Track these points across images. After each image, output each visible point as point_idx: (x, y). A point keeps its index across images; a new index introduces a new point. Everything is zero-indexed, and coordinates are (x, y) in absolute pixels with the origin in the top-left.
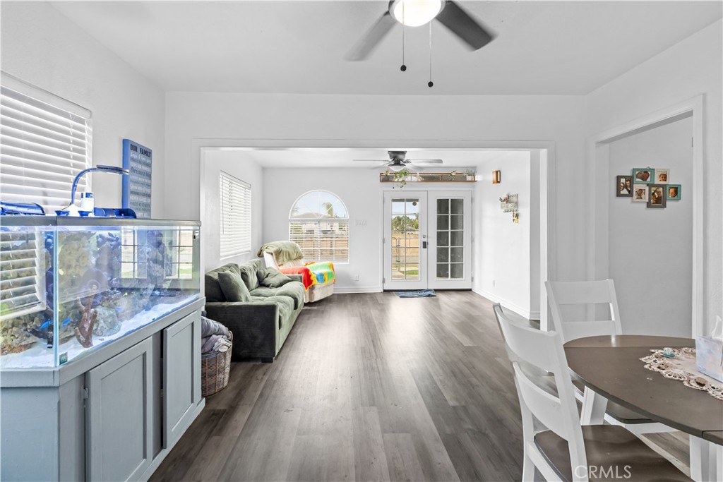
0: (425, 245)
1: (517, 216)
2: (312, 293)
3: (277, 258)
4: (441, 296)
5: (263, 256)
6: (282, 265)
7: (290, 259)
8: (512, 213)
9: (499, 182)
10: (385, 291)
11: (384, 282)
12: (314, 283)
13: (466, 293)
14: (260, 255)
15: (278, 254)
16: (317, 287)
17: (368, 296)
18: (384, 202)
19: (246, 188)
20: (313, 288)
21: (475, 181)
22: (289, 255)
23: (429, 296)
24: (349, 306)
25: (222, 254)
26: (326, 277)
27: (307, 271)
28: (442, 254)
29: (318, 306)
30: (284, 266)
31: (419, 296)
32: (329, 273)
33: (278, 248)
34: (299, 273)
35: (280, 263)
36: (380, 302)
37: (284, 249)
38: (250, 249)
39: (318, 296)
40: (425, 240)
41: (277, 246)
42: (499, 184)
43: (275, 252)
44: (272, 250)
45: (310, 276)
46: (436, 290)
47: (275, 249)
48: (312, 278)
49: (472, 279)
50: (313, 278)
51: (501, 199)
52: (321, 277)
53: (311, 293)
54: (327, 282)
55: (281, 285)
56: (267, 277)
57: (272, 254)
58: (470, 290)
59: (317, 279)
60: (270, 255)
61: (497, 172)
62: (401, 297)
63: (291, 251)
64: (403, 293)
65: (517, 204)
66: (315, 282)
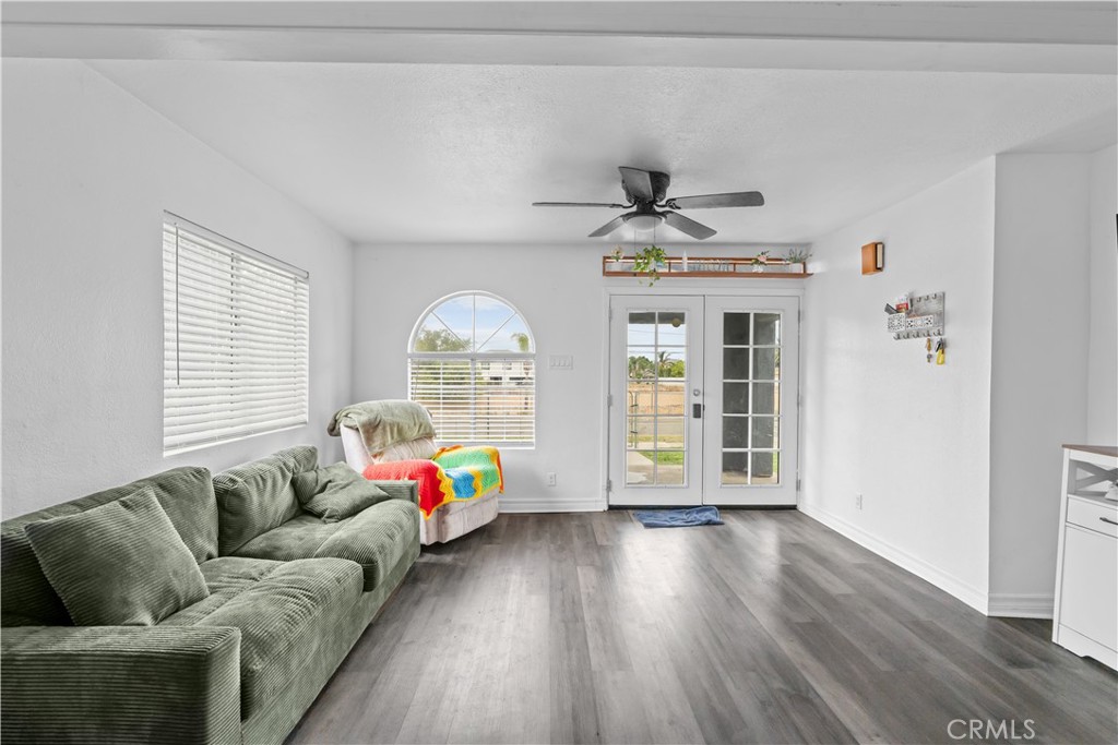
0: (698, 411)
1: (942, 346)
2: (444, 522)
3: (369, 440)
4: (734, 523)
5: (338, 434)
6: (381, 454)
7: (402, 439)
8: (924, 340)
9: (880, 269)
10: (611, 508)
11: (609, 488)
12: (446, 500)
13: (785, 515)
14: (333, 430)
15: (370, 430)
16: (454, 508)
17: (575, 522)
18: (610, 318)
19: (296, 281)
20: (445, 511)
21: (805, 275)
22: (400, 431)
23: (709, 523)
24: (528, 553)
25: (167, 440)
26: (479, 482)
27: (430, 474)
28: (734, 432)
29: (457, 552)
30: (385, 456)
31: (688, 524)
32: (486, 474)
33: (372, 416)
34: (411, 478)
35: (377, 450)
36: (601, 540)
37: (387, 418)
38: (306, 417)
39: (457, 527)
40: (699, 400)
41: (372, 411)
42: (880, 273)
43: (364, 425)
44: (357, 420)
45: (440, 482)
46: (722, 508)
47: (364, 418)
48: (443, 488)
49: (798, 486)
50: (446, 486)
51: (889, 309)
52: (466, 484)
53: (441, 523)
54: (480, 494)
55: (354, 511)
56: (323, 489)
57: (357, 429)
58: (794, 508)
59: (457, 489)
60: (352, 433)
61: (876, 245)
62: (648, 526)
63: (405, 422)
64: (652, 515)
65: (941, 316)
66: (450, 496)
